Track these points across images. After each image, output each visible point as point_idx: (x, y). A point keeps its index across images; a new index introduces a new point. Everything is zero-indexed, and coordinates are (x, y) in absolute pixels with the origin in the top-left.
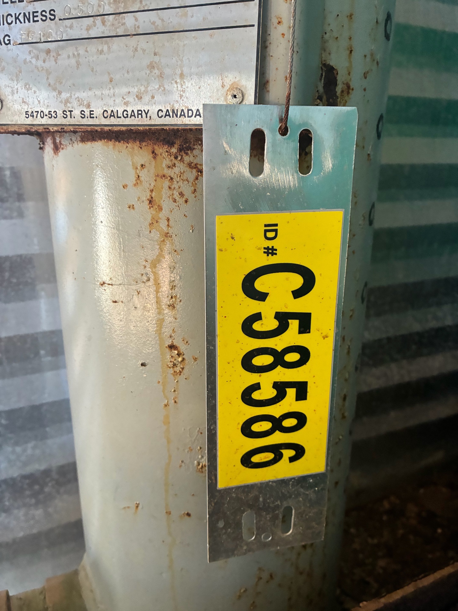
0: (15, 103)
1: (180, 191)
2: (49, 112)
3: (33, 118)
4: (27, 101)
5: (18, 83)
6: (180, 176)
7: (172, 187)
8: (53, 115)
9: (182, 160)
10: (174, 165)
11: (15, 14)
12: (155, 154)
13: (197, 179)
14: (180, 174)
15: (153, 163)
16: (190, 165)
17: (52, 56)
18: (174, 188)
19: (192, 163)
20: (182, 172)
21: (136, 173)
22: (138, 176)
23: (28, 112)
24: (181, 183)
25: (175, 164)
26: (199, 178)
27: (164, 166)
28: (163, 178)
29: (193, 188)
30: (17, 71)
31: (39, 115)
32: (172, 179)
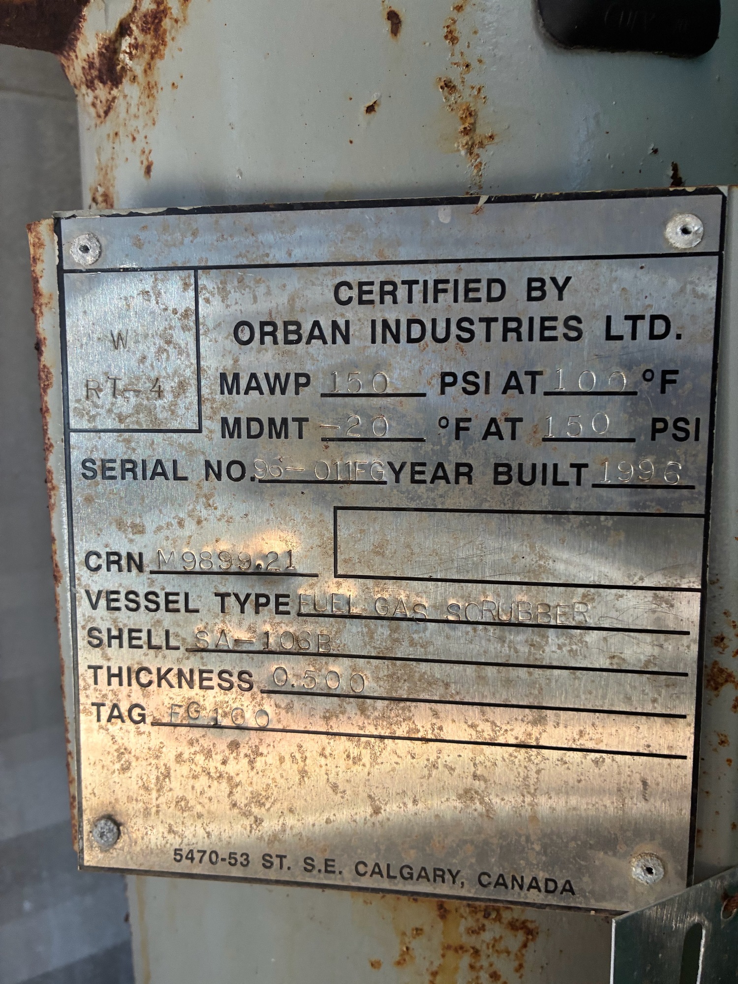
0: (149, 832)
1: (492, 970)
2: (231, 854)
3: (192, 862)
4: (180, 831)
5: (159, 796)
6: (493, 946)
7: (478, 965)
8: (240, 859)
9: (499, 918)
10: (483, 928)
11: (159, 670)
12: (446, 910)
13: (525, 946)
14: (493, 942)
15: (440, 924)
16: (513, 926)
17: (242, 755)
18: (481, 967)
19: (517, 920)
20: (498, 937)
21: (402, 943)
22: (408, 948)
23: (181, 850)
24: (494, 958)
25: (484, 925)
26: (529, 944)
27: (462, 929)
28: (460, 952)
29: (516, 964)
30: (159, 774)
31: (206, 858)
32: (476, 952)
